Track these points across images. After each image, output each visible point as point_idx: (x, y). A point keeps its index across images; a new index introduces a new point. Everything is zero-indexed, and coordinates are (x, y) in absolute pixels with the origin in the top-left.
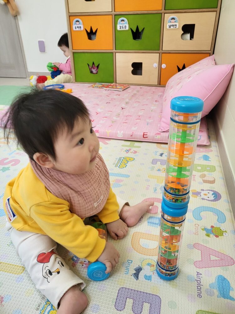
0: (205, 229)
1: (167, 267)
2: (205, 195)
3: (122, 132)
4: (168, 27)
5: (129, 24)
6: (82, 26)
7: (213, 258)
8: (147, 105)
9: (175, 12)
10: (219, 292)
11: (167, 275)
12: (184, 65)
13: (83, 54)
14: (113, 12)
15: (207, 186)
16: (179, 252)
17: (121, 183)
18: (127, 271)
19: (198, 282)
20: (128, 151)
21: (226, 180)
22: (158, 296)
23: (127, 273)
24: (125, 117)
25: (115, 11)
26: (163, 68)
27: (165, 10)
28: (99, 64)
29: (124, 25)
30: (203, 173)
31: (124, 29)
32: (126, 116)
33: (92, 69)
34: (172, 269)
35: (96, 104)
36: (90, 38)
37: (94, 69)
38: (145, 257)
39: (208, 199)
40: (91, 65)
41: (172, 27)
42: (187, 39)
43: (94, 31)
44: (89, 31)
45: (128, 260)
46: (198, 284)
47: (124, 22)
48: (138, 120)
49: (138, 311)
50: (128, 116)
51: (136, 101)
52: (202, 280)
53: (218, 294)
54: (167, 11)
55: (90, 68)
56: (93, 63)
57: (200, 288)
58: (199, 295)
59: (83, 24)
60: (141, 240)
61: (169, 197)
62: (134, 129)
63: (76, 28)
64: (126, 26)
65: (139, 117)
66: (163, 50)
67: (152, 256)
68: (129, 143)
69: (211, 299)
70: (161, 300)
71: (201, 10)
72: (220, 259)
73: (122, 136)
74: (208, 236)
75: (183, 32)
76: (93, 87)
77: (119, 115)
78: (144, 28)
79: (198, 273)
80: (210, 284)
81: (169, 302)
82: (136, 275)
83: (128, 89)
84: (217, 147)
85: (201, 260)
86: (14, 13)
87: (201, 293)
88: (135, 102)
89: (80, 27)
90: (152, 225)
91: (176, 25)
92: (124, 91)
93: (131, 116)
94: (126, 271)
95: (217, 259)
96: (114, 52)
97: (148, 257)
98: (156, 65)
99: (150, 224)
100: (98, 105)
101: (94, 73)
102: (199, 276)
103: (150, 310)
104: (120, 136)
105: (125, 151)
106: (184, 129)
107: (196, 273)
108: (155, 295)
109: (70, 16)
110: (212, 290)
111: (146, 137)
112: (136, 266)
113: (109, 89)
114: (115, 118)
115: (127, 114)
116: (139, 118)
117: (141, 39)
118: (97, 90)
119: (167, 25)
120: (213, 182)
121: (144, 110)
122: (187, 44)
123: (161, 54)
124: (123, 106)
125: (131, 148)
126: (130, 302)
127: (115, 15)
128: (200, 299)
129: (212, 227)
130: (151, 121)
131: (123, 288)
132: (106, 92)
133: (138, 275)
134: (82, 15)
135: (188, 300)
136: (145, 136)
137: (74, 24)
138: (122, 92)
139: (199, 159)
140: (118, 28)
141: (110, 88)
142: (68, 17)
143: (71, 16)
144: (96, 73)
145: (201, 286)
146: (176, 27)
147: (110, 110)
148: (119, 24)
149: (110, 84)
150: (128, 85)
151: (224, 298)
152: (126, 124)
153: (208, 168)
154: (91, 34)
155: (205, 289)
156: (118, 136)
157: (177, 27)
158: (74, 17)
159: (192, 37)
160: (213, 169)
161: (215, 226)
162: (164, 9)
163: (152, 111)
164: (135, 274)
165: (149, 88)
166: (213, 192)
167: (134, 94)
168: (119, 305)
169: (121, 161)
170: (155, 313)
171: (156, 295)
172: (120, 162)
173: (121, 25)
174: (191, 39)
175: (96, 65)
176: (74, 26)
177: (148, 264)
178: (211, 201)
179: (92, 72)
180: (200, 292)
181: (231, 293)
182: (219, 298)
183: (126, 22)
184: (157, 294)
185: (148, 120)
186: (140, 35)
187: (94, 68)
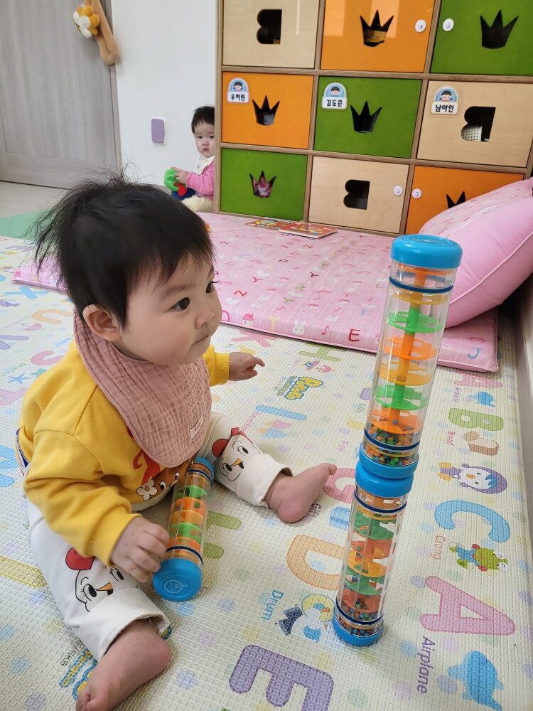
0: (458, 549)
1: (357, 614)
2: (471, 477)
3: (304, 323)
4: (434, 110)
5: (348, 96)
6: (247, 95)
7: (466, 612)
8: (369, 272)
9: (451, 78)
10: (469, 688)
11: (355, 631)
12: (463, 194)
13: (242, 153)
14: (317, 69)
15: (478, 459)
16: (385, 582)
17: (285, 431)
18: (269, 613)
19: (424, 658)
20: (310, 366)
21: (523, 450)
22: (327, 676)
23: (267, 617)
24: (316, 293)
25: (320, 69)
26: (416, 197)
27: (430, 72)
28: (275, 178)
29: (338, 99)
30: (474, 430)
31: (337, 107)
32: (318, 292)
33: (259, 186)
34: (367, 619)
35: (257, 261)
36: (261, 121)
37: (263, 186)
38: (314, 589)
39: (475, 486)
40: (257, 177)
41: (442, 111)
42: (475, 138)
43: (271, 107)
44: (260, 106)
45: (274, 591)
46: (422, 664)
47: (339, 93)
48: (343, 302)
49: (280, 700)
50: (322, 291)
51: (345, 263)
52: (434, 656)
53: (465, 690)
54: (434, 76)
55: (254, 183)
56: (263, 175)
57: (426, 672)
58: (422, 687)
59: (250, 91)
60: (309, 552)
61: (372, 452)
62: (330, 319)
63: (233, 98)
64: (341, 101)
65: (347, 296)
66: (418, 157)
67: (328, 590)
68: (315, 349)
69: (448, 700)
70: (333, 685)
71: (511, 78)
72: (481, 617)
73: (302, 333)
74: (463, 564)
75: (466, 123)
76: (256, 226)
77: (303, 287)
78: (381, 108)
79: (427, 639)
80: (450, 668)
81: (350, 692)
82: (287, 625)
83: (333, 235)
84: (514, 379)
85: (438, 613)
86: (110, 58)
87: (427, 683)
88: (344, 265)
89: (243, 96)
90: (339, 524)
91: (452, 107)
92: (321, 240)
93: (328, 292)
94: (266, 612)
95: (476, 616)
96: (310, 154)
97: (319, 591)
98: (399, 189)
99: (334, 522)
100: (260, 263)
101: (262, 197)
102: (428, 646)
103: (305, 700)
104: (298, 331)
105: (306, 365)
106: (415, 301)
107: (423, 640)
108: (321, 672)
109: (223, 72)
110: (453, 681)
111: (355, 341)
112: (290, 606)
113: (290, 232)
114: (292, 293)
115: (321, 288)
116: (347, 299)
117: (372, 131)
118: (263, 232)
119: (432, 105)
120: (493, 452)
121: (360, 282)
122: (473, 149)
123: (412, 167)
124: (316, 269)
125: (318, 360)
126: (263, 678)
127: (320, 76)
128: (422, 695)
129: (475, 547)
130: (371, 307)
131: (253, 646)
132: (283, 238)
133: (291, 624)
134: (249, 71)
135: (393, 693)
136: (353, 337)
137: (231, 90)
138: (317, 241)
139: (470, 398)
140: (324, 105)
141: (293, 230)
142: (220, 73)
143: (226, 72)
144: (267, 196)
145: (430, 669)
146: (451, 110)
147: (285, 276)
148: (327, 96)
149: (292, 222)
150: (334, 229)
151: (478, 702)
152: (316, 307)
153: (486, 422)
154: (264, 113)
155: (436, 678)
156: (294, 332)
157: (455, 111)
158: (231, 74)
159: (486, 135)
160: (497, 424)
161: (482, 547)
162: (428, 71)
163: (377, 287)
164: (284, 621)
165: (380, 238)
166: (488, 474)
167: (343, 248)
168: (240, 681)
169: (293, 383)
170: (316, 709)
171: (324, 673)
172: (291, 386)
173: (332, 99)
174: (483, 140)
175: (268, 178)
176: (230, 94)
177: (317, 606)
178: (482, 491)
179: (257, 193)
180: (425, 681)
181: (495, 694)
182: (465, 700)
183: (343, 93)
184: (326, 671)
185: (364, 305)
186: (372, 123)
187: (263, 184)
